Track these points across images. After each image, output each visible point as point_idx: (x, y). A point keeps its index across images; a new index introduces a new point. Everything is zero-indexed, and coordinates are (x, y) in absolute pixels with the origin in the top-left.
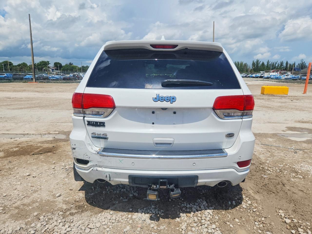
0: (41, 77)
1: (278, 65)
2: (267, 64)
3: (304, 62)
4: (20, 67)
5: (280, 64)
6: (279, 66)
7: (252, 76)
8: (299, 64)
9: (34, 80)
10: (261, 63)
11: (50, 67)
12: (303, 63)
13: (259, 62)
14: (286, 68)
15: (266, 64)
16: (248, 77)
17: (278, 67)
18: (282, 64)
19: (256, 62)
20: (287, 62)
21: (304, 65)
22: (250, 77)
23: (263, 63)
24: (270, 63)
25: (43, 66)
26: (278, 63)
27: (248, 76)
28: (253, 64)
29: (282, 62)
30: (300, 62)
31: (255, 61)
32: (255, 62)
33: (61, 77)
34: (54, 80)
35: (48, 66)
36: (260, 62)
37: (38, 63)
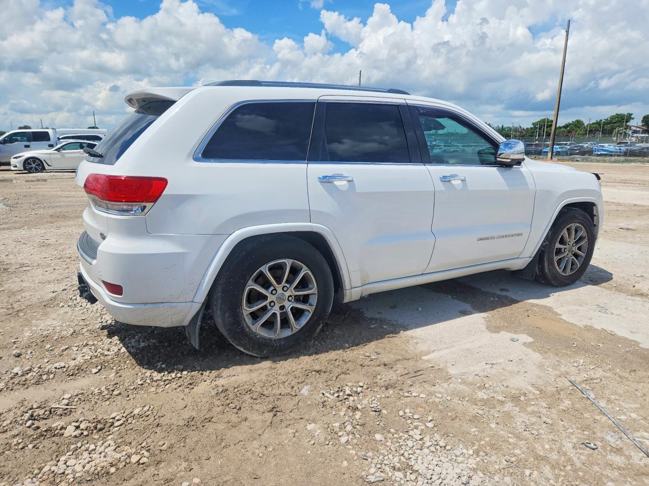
0: (576, 150)
4: (568, 128)
9: (550, 155)
11: (630, 127)
25: (615, 124)
33: (620, 149)
34: (601, 155)
35: (628, 124)
37: (607, 120)
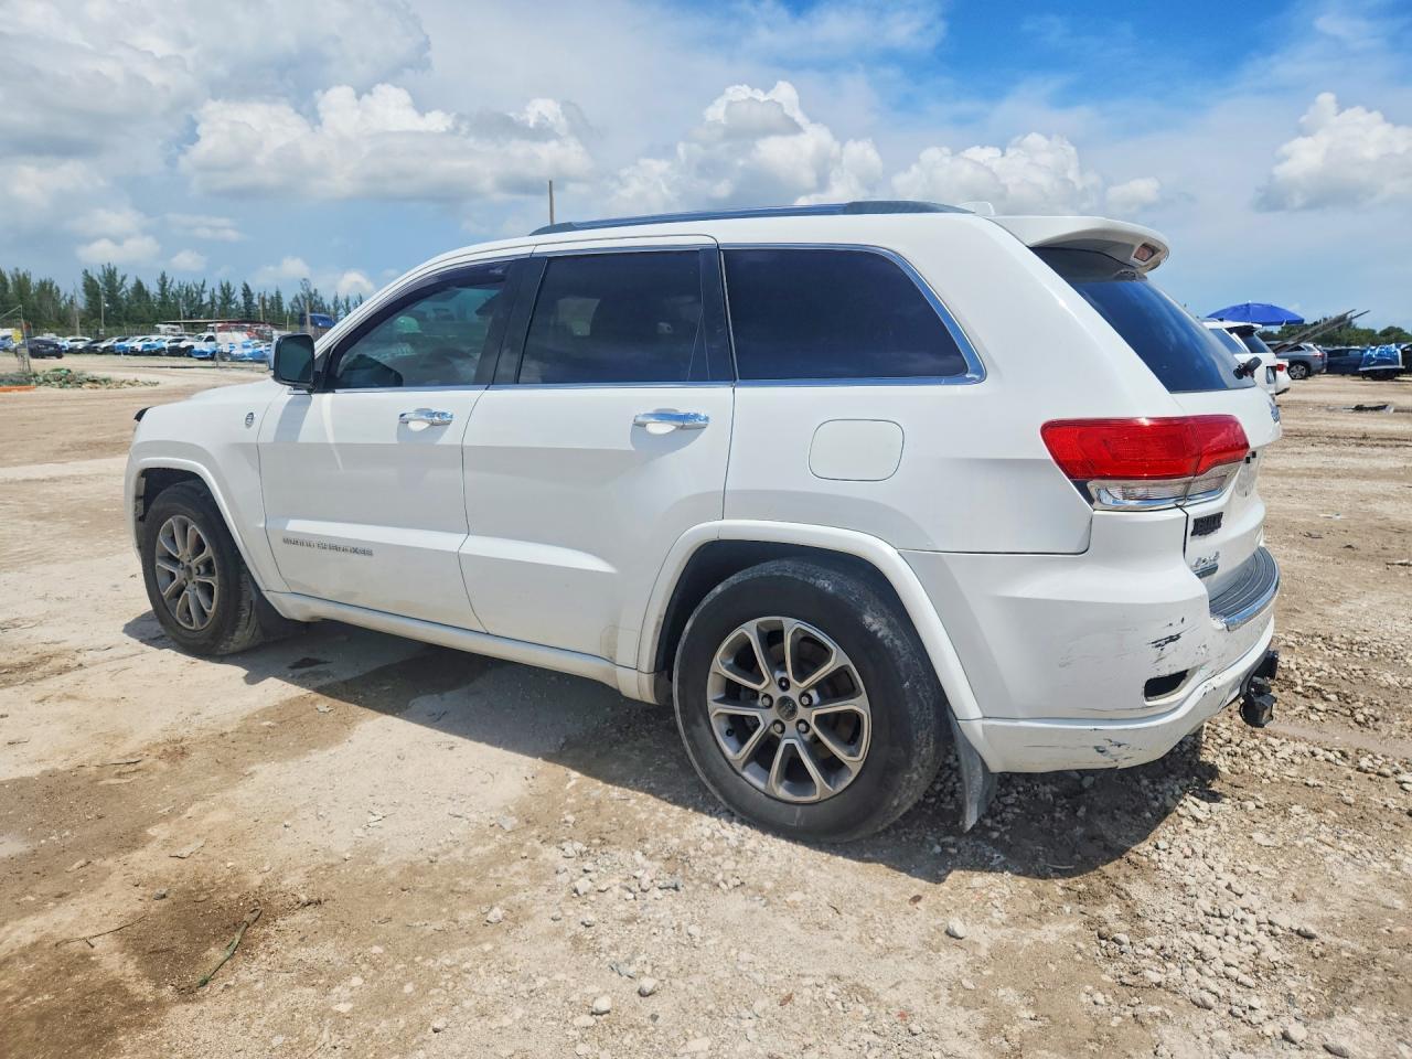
1: (213, 301)
2: (159, 292)
3: (316, 290)
5: (218, 293)
6: (218, 302)
7: (127, 344)
8: (296, 299)
10: (130, 284)
12: (310, 295)
13: (119, 279)
14: (248, 314)
15: (153, 288)
16: (107, 351)
17: (213, 307)
18: (227, 291)
19: (104, 280)
20: (246, 286)
21: (316, 302)
22: (119, 354)
23: (139, 285)
24: (172, 289)
26: (208, 288)
27: (103, 345)
28: (90, 287)
29: (228, 284)
30: (299, 291)
31: (97, 274)
32: (96, 278)
36: (124, 278)
